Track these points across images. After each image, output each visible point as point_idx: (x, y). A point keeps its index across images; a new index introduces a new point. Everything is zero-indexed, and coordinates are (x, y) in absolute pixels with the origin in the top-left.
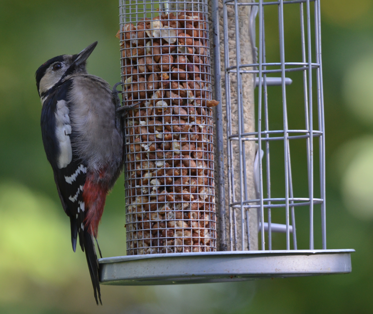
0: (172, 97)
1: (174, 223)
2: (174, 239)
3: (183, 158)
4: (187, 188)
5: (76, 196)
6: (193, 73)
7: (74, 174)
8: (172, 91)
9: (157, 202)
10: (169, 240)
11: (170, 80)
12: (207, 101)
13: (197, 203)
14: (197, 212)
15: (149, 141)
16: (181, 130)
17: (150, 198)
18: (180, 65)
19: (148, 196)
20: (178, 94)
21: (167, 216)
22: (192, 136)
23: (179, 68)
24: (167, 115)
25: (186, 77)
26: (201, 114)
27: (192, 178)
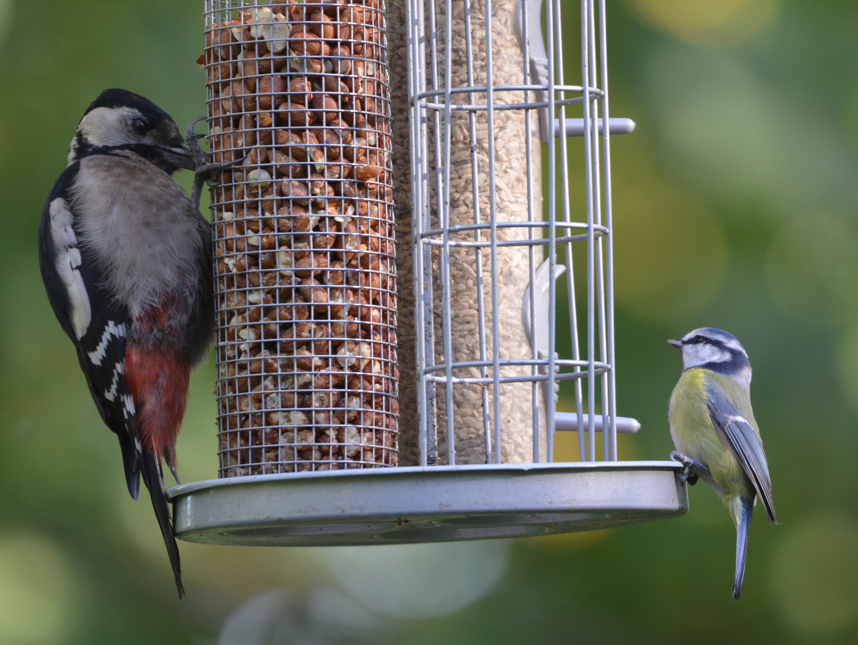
0: (278, 160)
1: (278, 417)
2: (276, 448)
3: (299, 283)
4: (307, 344)
5: (114, 387)
6: (322, 112)
7: (101, 344)
8: (277, 148)
9: (249, 375)
10: (268, 450)
11: (273, 127)
12: (358, 168)
13: (328, 375)
14: (328, 394)
15: (237, 250)
16: (294, 227)
17: (239, 365)
18: (292, 96)
19: (234, 363)
20: (288, 155)
21: (266, 403)
22: (318, 239)
23: (292, 101)
24: (268, 197)
25: (305, 120)
26: (340, 195)
27: (317, 324)
